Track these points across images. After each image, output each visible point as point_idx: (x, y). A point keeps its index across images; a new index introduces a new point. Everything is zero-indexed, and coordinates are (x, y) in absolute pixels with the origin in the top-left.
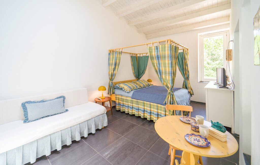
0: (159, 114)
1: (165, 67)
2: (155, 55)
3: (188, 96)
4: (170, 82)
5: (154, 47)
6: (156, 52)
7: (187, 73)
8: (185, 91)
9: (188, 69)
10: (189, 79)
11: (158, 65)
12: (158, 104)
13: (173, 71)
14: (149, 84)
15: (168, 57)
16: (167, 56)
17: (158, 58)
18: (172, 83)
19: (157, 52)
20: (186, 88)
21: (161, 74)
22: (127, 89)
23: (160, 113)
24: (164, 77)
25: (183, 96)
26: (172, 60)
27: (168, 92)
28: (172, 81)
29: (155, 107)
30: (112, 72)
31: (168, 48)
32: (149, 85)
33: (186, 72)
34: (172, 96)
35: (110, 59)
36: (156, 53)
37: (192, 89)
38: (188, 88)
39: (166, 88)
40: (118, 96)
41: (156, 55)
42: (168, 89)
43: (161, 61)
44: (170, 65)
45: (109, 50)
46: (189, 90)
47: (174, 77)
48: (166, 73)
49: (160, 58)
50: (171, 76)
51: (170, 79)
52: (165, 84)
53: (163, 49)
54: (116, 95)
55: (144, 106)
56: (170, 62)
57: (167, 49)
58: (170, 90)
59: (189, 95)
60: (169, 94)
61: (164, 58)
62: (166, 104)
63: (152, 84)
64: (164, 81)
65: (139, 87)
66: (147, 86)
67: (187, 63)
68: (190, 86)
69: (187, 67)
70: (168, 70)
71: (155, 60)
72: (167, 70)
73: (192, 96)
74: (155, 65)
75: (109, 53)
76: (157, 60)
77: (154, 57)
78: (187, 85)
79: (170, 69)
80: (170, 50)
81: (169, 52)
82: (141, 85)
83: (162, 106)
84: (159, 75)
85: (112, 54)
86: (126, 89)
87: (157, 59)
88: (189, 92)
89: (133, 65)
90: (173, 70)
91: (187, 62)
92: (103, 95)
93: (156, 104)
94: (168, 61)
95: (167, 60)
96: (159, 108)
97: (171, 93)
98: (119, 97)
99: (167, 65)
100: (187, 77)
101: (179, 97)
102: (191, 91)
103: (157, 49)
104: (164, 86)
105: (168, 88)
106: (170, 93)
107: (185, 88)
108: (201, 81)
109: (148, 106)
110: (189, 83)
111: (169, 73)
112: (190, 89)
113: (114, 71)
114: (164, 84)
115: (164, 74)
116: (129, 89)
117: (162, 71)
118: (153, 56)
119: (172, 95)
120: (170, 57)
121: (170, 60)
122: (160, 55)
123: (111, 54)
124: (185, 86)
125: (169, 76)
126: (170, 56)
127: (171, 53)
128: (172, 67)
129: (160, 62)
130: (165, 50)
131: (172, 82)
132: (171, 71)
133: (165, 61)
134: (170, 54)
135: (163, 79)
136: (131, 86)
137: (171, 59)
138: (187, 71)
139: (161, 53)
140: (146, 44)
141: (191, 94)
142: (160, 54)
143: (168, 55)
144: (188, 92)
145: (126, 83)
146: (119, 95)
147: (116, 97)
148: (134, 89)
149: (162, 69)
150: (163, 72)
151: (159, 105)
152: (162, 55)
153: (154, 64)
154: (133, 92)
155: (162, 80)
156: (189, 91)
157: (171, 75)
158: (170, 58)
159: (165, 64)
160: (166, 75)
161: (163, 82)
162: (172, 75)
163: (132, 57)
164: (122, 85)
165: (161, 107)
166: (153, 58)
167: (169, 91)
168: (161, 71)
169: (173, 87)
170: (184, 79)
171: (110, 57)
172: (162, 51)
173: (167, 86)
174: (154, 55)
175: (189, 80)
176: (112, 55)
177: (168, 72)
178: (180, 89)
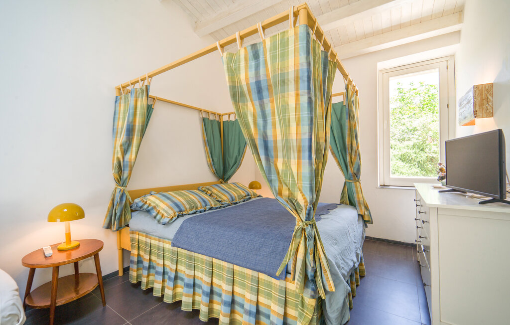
0: (262, 309)
1: (286, 122)
2: (247, 79)
3: (359, 226)
4: (306, 184)
5: (245, 49)
6: (253, 69)
7: (355, 161)
8: (349, 214)
9: (358, 147)
10: (360, 179)
11: (260, 121)
12: (259, 271)
13: (318, 143)
14: (248, 195)
15: (297, 80)
16: (291, 76)
17: (259, 91)
18: (311, 187)
19: (257, 67)
20: (352, 204)
21: (272, 153)
22: (166, 212)
23: (265, 305)
24: (280, 166)
25: (345, 233)
26: (312, 93)
27: (296, 227)
28: (311, 180)
29: (248, 283)
30: (120, 155)
31: (296, 41)
32: (247, 197)
33: (353, 156)
34: (310, 244)
35: (117, 116)
36: (252, 73)
37: (367, 208)
38: (357, 203)
39: (289, 208)
40: (136, 236)
41: (252, 81)
42: (294, 214)
43: (272, 102)
44: (305, 114)
45: (116, 87)
46: (361, 209)
47: (321, 165)
48: (287, 149)
49: (265, 93)
50: (310, 158)
51: (305, 170)
52: (285, 193)
53: (279, 51)
54: (133, 232)
55: (212, 275)
56: (304, 100)
57: (291, 47)
58: (303, 217)
59: (361, 224)
60: (299, 233)
61: (279, 88)
62: (287, 272)
63: (258, 194)
64: (280, 182)
65: (213, 203)
66: (242, 200)
67: (356, 130)
68: (361, 199)
69: (354, 142)
70: (298, 134)
71: (249, 104)
72: (294, 137)
73: (366, 226)
74: (250, 120)
75: (117, 97)
76: (257, 103)
77: (245, 89)
78: (356, 196)
79: (306, 128)
80: (305, 49)
81: (302, 59)
82: (224, 197)
83: (273, 280)
84: (263, 157)
85: (125, 99)
86: (163, 212)
87: (255, 96)
88: (361, 216)
89: (209, 143)
90: (318, 138)
91: (355, 125)
92: (68, 236)
93: (251, 271)
94: (297, 95)
95: (292, 93)
96: (262, 288)
97: (308, 229)
98: (141, 238)
99: (292, 115)
100: (355, 172)
101: (335, 241)
102: (366, 213)
103: (256, 56)
104: (282, 201)
105: (296, 208)
106: (303, 230)
107: (346, 204)
108: (384, 185)
109: (225, 275)
110: (359, 189)
111: (299, 149)
112: (363, 207)
113: (125, 152)
114: (280, 193)
115: (280, 154)
116: (171, 212)
117: (276, 141)
118: (241, 86)
119: (312, 242)
120: (306, 78)
121: (306, 91)
122: (268, 80)
123: (121, 98)
124: (349, 199)
125: (299, 158)
126: (306, 74)
127: (309, 64)
128: (311, 121)
129: (268, 108)
130: (284, 55)
131: (311, 184)
132: (307, 136)
133: (285, 98)
134: (305, 67)
135: (278, 173)
136: (182, 200)
137: (309, 88)
138: (355, 155)
139: (269, 69)
140: (219, 47)
141: (365, 220)
142: (267, 74)
143: (296, 71)
144: (359, 215)
145: (171, 191)
146: (139, 232)
147: (132, 240)
148: (191, 212)
149: (275, 136)
150: (279, 145)
151: (263, 276)
152: (274, 77)
153: (247, 117)
154: (181, 221)
155: (274, 177)
156: (360, 213)
157: (307, 154)
158: (306, 84)
159: (285, 110)
160: (289, 158)
161: (277, 184)
162: (314, 156)
163: (204, 120)
164: (152, 200)
165: (269, 285)
166: (243, 94)
167: (301, 224)
168: (269, 145)
169: (314, 204)
170: (346, 178)
171: (118, 109)
172: (274, 58)
173: (292, 201)
174: (244, 83)
175: (358, 180)
176: (125, 102)
177: (295, 144)
178: (334, 206)
